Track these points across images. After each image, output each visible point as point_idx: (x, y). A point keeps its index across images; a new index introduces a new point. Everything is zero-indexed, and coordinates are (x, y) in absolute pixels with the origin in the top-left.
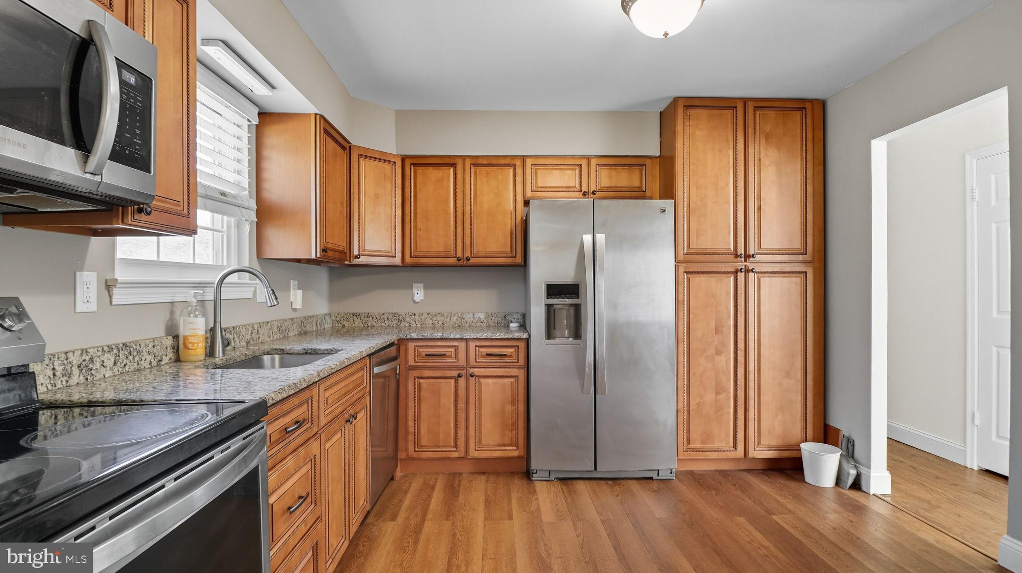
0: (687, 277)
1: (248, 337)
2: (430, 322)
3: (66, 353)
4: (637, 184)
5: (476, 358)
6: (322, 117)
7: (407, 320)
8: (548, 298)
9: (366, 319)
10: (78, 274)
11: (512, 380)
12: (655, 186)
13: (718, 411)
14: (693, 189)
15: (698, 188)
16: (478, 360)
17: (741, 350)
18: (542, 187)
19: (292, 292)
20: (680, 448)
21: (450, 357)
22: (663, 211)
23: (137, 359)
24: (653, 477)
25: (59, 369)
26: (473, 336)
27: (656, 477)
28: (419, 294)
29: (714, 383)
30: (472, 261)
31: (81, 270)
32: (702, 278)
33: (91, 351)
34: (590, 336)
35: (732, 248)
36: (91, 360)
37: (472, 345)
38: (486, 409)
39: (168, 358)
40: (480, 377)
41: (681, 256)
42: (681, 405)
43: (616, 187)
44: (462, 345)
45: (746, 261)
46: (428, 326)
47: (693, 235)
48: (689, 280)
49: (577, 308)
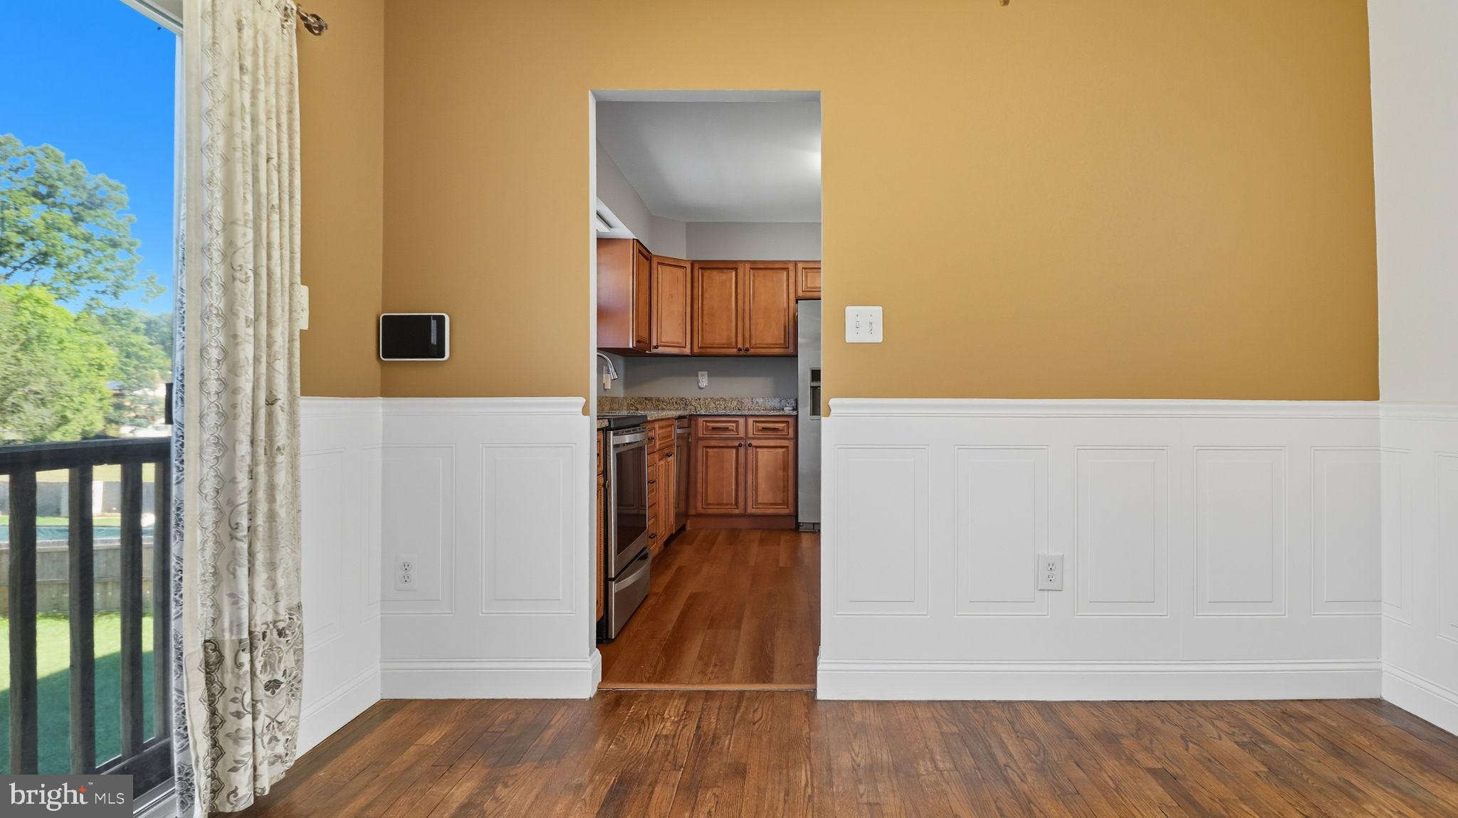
2: (713, 405)
6: (638, 240)
7: (693, 403)
8: (812, 381)
11: (782, 450)
16: (755, 433)
18: (811, 288)
21: (732, 430)
26: (751, 413)
28: (704, 381)
30: (752, 351)
37: (751, 420)
40: (757, 447)
44: (742, 421)
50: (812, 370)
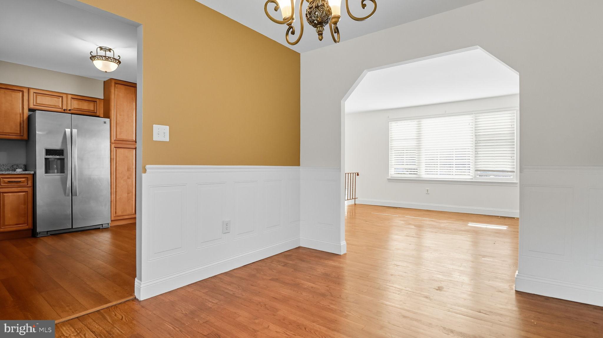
0: (115, 149)
4: (93, 109)
8: (46, 155)
11: (24, 193)
12: (101, 112)
14: (118, 115)
15: (120, 115)
16: (2, 185)
18: (39, 104)
20: (112, 216)
22: (105, 123)
24: (100, 228)
26: (4, 172)
27: (101, 228)
29: (127, 190)
32: (122, 150)
34: (69, 172)
35: (134, 139)
40: (5, 193)
41: (113, 141)
42: (112, 199)
43: (81, 109)
47: (118, 133)
48: (116, 150)
49: (62, 160)
50: (46, 149)
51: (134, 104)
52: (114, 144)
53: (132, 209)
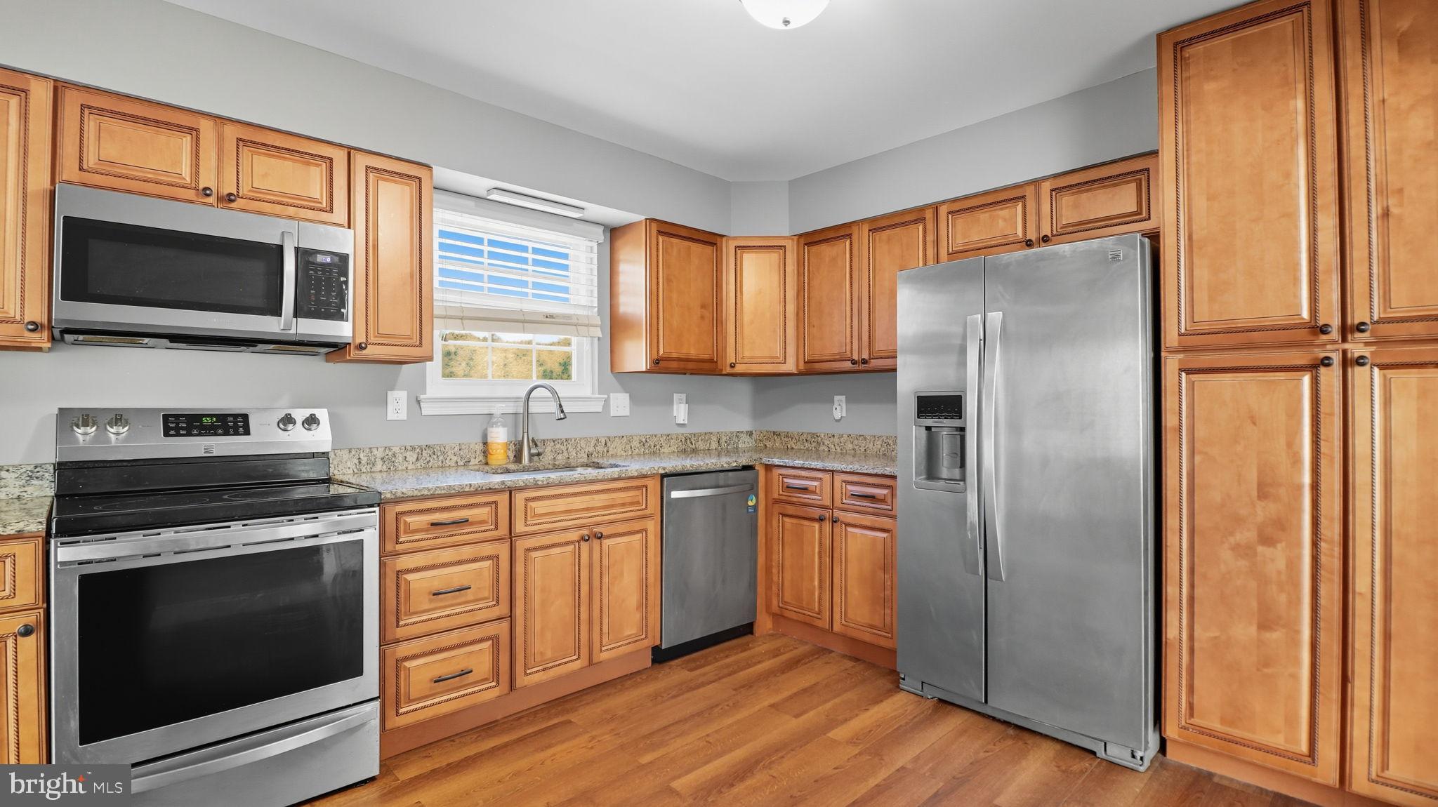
0: (1190, 381)
1: (591, 449)
2: (850, 446)
3: (370, 448)
5: (842, 499)
6: (652, 220)
7: (826, 442)
8: (918, 418)
9: (786, 439)
10: (389, 393)
11: (885, 535)
13: (1267, 665)
16: (844, 501)
17: (1331, 542)
18: (964, 245)
19: (675, 407)
20: (1169, 717)
21: (814, 492)
23: (441, 458)
24: (1096, 753)
25: (364, 460)
26: (844, 467)
27: (1101, 754)
28: (840, 409)
29: (1254, 604)
31: (392, 389)
32: (1228, 382)
33: (394, 449)
35: (1305, 314)
36: (394, 455)
37: (838, 478)
38: (853, 570)
39: (477, 460)
40: (847, 525)
41: (1171, 337)
42: (1172, 632)
43: (1089, 221)
44: (827, 477)
45: (1344, 340)
46: (848, 451)
47: (1201, 293)
48: (1192, 386)
50: (919, 398)
51: (1300, 104)
52: (1181, 356)
53: (1292, 721)
